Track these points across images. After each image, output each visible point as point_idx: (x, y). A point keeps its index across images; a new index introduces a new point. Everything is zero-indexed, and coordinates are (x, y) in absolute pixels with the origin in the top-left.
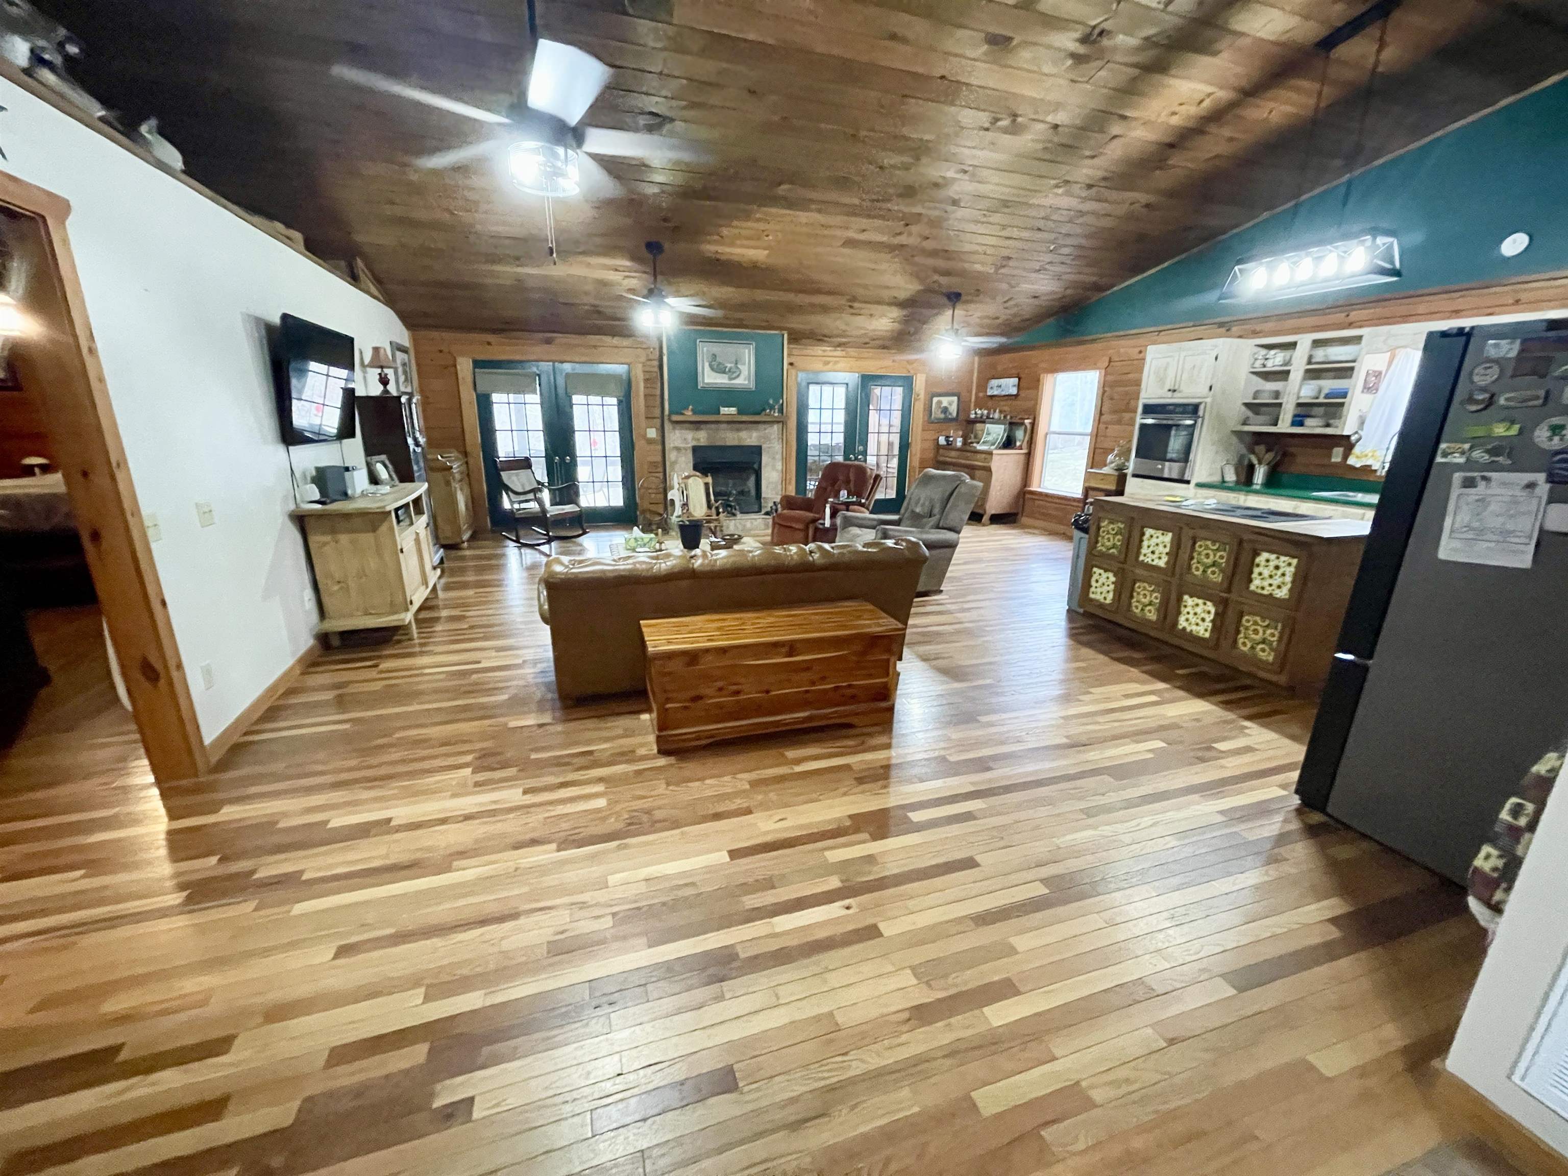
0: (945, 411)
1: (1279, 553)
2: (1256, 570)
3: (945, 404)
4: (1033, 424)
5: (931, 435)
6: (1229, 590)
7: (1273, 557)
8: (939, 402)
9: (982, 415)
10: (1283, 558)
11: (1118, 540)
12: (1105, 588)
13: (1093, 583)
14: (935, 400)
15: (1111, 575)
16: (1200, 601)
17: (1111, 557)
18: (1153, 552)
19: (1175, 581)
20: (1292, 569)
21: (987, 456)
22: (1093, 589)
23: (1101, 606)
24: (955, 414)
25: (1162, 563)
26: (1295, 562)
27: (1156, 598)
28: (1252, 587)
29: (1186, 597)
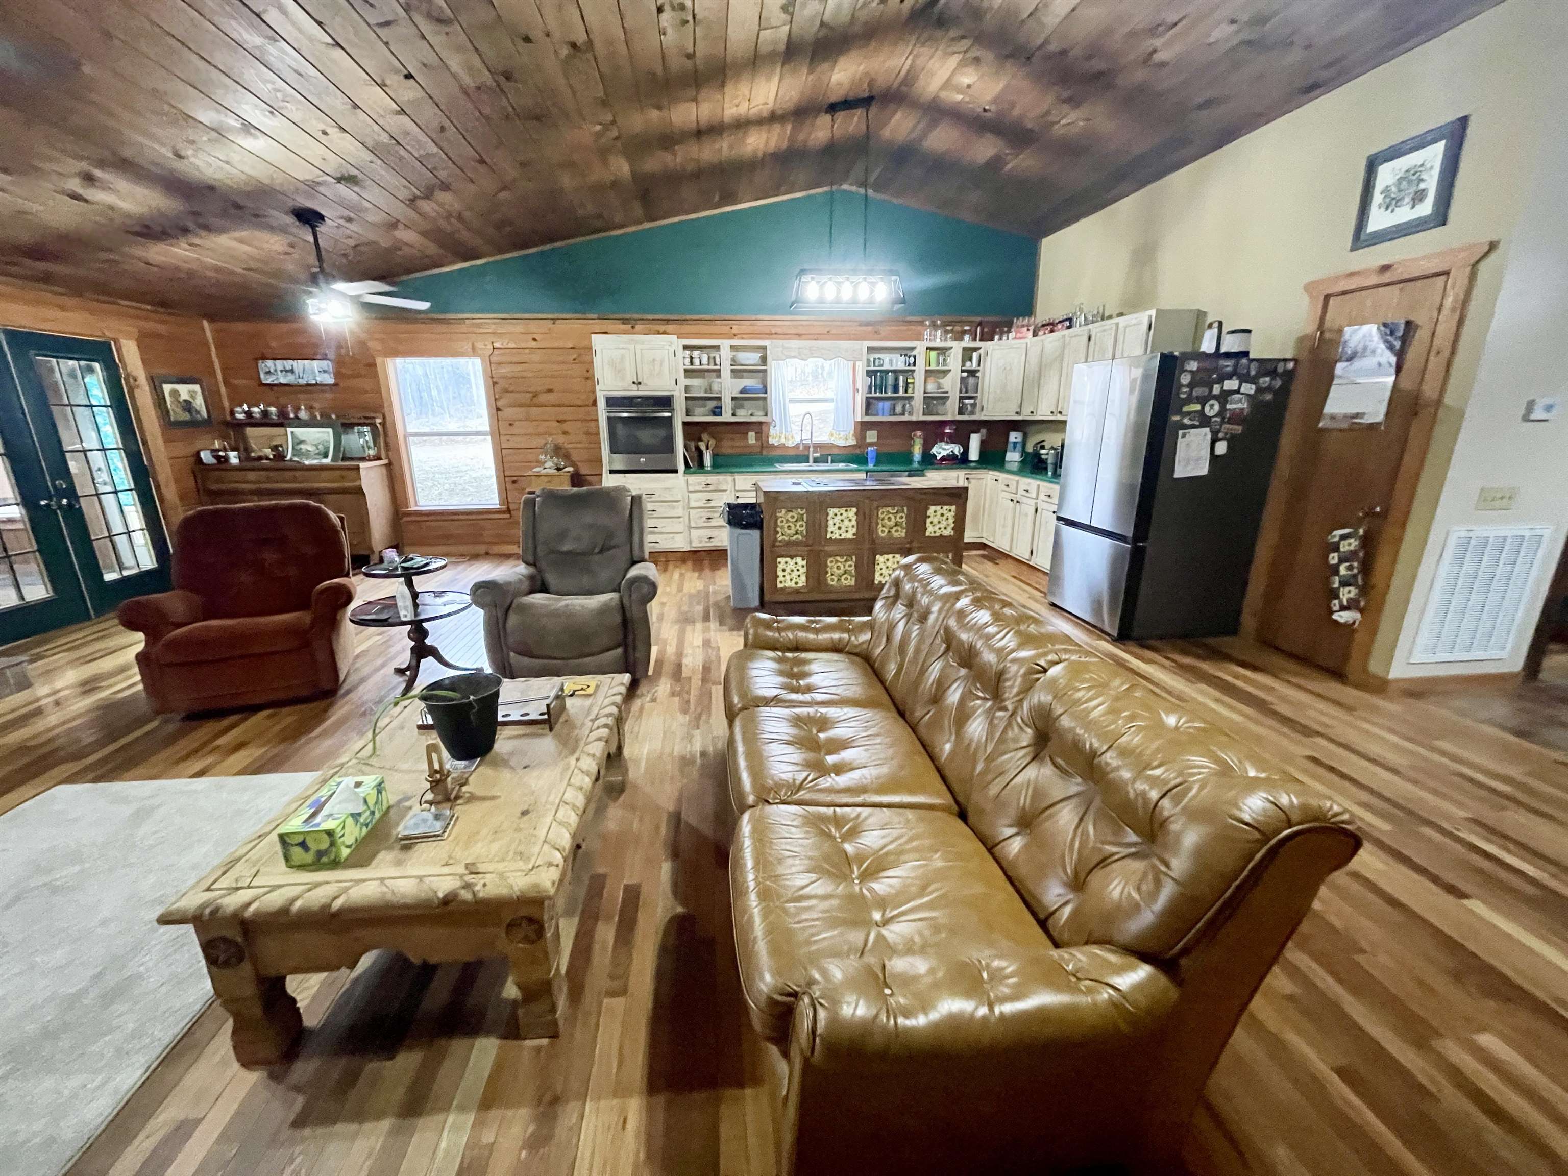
0: (188, 406)
1: (942, 504)
2: (928, 521)
3: (184, 396)
4: (383, 424)
5: (183, 449)
6: (911, 542)
7: (939, 508)
8: (175, 394)
9: (265, 414)
10: (945, 507)
11: (801, 527)
12: (796, 573)
13: (780, 573)
14: (167, 388)
15: (799, 560)
16: (890, 556)
17: (797, 543)
18: (840, 528)
19: (867, 546)
20: (953, 514)
21: (354, 473)
22: (781, 579)
23: (797, 591)
24: (204, 414)
25: (849, 536)
26: (953, 508)
27: (850, 566)
28: (927, 534)
29: (878, 557)
